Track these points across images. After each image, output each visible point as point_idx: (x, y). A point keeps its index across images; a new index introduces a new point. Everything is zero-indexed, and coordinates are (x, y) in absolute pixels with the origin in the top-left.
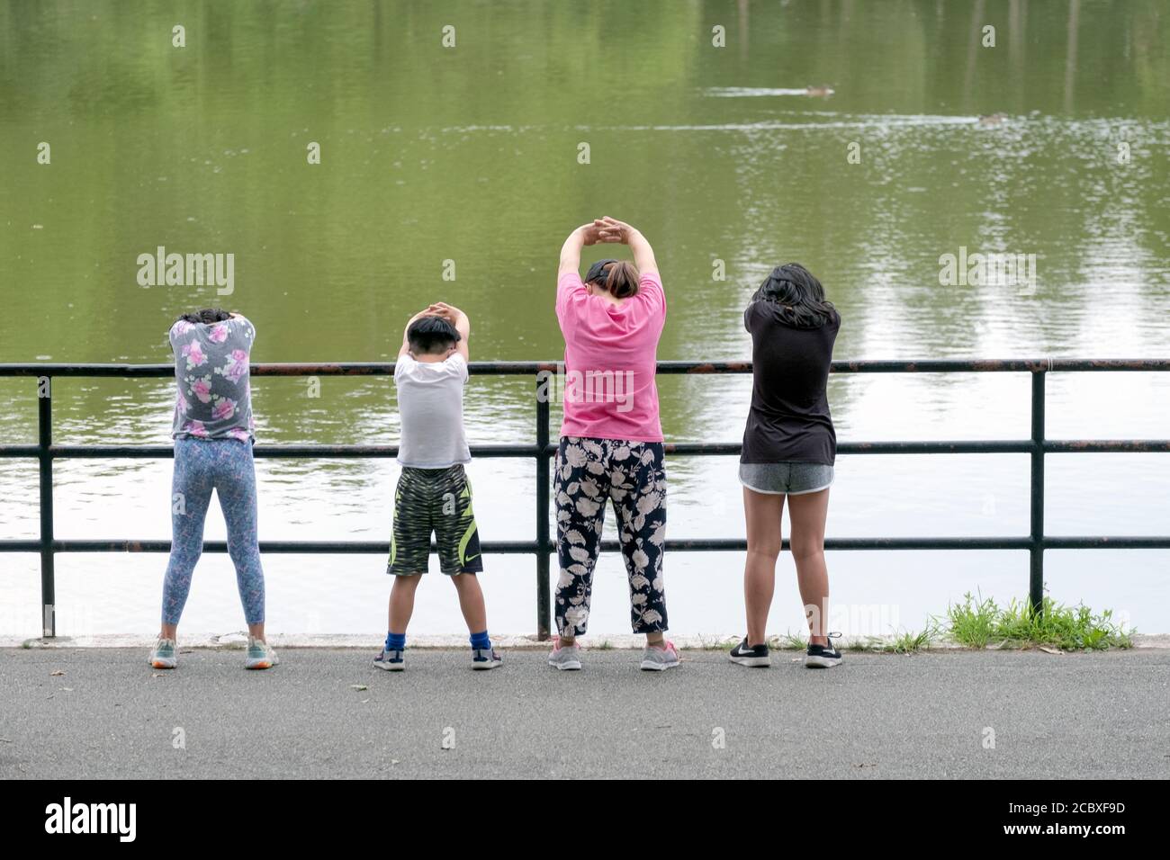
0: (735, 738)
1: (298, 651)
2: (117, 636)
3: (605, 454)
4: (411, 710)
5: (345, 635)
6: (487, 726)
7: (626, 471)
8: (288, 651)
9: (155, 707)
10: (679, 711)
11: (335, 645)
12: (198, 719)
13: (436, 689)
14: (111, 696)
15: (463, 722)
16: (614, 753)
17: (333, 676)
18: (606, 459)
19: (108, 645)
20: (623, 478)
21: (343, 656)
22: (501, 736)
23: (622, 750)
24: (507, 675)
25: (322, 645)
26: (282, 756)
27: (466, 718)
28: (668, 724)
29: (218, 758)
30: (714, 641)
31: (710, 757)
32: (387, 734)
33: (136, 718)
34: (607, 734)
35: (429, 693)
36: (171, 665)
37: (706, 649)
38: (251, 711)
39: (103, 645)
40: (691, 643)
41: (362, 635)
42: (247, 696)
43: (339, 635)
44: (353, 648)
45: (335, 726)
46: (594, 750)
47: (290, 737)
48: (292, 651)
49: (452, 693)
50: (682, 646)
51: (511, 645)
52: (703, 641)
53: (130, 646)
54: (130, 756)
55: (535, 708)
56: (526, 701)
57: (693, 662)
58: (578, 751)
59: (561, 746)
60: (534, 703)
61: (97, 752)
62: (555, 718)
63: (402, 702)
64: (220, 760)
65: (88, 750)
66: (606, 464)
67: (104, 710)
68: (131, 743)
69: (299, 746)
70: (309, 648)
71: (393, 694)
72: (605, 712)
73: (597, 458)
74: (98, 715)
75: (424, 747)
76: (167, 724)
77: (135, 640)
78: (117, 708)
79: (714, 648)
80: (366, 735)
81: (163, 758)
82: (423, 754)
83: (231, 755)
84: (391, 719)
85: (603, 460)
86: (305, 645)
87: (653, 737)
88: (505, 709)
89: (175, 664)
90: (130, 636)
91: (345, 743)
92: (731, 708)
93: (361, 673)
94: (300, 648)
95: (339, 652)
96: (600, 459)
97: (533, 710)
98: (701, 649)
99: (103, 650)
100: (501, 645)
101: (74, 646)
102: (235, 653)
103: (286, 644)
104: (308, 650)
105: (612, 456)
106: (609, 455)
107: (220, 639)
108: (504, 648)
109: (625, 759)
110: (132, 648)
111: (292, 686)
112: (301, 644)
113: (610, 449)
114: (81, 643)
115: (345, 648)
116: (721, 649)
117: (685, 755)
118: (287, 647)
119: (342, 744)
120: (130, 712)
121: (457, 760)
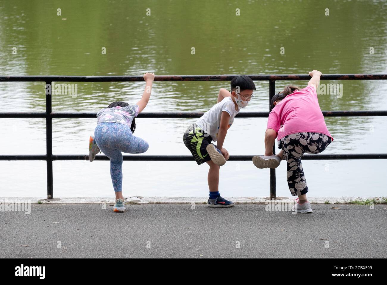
0: (356, 244)
1: (162, 205)
2: (81, 198)
3: (308, 137)
4: (210, 232)
5: (184, 197)
6: (244, 239)
7: (318, 145)
8: (157, 205)
9: (95, 230)
10: (332, 232)
11: (179, 202)
12: (114, 236)
13: (223, 222)
14: (76, 225)
15: (233, 237)
16: (301, 251)
17: (177, 216)
18: (309, 139)
19: (77, 202)
20: (316, 148)
21: (182, 207)
22: (250, 244)
23: (305, 250)
24: (255, 215)
25: (173, 202)
26: (150, 253)
27: (235, 235)
28: (326, 238)
29: (122, 254)
30: (350, 200)
31: (344, 253)
32: (199, 243)
33: (86, 236)
34: (298, 242)
35: (219, 224)
36: (122, 211)
37: (346, 203)
38: (138, 232)
39: (75, 202)
40: (339, 201)
41: (191, 197)
42: (137, 226)
43: (181, 198)
44: (187, 203)
45: (176, 239)
46: (292, 250)
47: (155, 244)
48: (159, 205)
49: (230, 224)
50: (335, 202)
51: (258, 202)
52: (344, 200)
53: (86, 202)
54: (82, 253)
55: (266, 230)
56: (263, 227)
57: (340, 209)
58: (285, 251)
59: (277, 248)
60: (266, 228)
61: (67, 251)
62: (276, 235)
63: (207, 228)
64: (123, 255)
65: (63, 250)
66: (309, 141)
67: (72, 232)
68: (83, 247)
69: (159, 248)
70: (167, 203)
71: (203, 224)
72: (298, 233)
73: (305, 137)
74: (69, 234)
75: (215, 249)
76: (100, 238)
77: (89, 200)
78: (78, 231)
79: (350, 203)
80: (189, 243)
81: (97, 254)
82: (214, 251)
83: (128, 252)
84: (201, 236)
85: (307, 139)
86: (165, 202)
87: (319, 244)
88: (253, 231)
89: (123, 210)
90: (86, 198)
91: (180, 247)
92: (355, 230)
93: (190, 214)
94: (163, 203)
95: (180, 205)
96: (306, 138)
97: (265, 231)
98: (344, 203)
99: (74, 205)
100: (253, 202)
101: (61, 202)
102: (133, 206)
103: (157, 202)
104: (166, 204)
105: (311, 138)
106: (310, 137)
107: (127, 199)
108: (255, 203)
109: (305, 254)
110: (87, 203)
111: (158, 221)
112: (164, 202)
113: (311, 135)
114: (65, 201)
115: (183, 203)
116: (353, 203)
117: (333, 252)
118: (157, 203)
119: (178, 247)
120: (83, 233)
121: (229, 255)
